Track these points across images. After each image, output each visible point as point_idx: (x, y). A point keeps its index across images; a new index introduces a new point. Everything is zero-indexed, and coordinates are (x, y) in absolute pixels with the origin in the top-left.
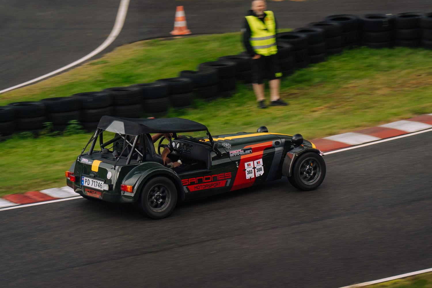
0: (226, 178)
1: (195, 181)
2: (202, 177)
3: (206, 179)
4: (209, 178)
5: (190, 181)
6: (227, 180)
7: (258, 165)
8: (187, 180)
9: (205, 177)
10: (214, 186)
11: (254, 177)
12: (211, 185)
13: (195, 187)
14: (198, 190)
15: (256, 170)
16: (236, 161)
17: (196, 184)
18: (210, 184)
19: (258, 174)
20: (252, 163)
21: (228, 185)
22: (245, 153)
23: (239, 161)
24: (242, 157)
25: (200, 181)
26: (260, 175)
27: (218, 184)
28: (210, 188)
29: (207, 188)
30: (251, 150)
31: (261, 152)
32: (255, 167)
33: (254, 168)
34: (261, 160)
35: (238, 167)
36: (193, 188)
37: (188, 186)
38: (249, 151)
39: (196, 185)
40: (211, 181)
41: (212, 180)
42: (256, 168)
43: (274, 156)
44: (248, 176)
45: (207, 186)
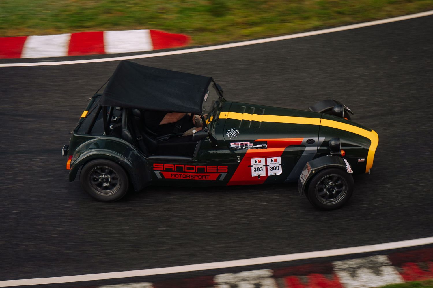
0: (218, 171)
1: (173, 168)
2: (183, 166)
3: (188, 168)
4: (193, 169)
5: (165, 167)
6: (221, 174)
7: (272, 163)
8: (163, 165)
9: (186, 166)
10: (199, 178)
11: (264, 175)
12: (195, 177)
13: (172, 174)
14: (175, 178)
15: (269, 168)
16: (238, 154)
17: (174, 171)
18: (193, 175)
19: (271, 173)
20: (263, 160)
21: (222, 178)
22: (255, 147)
23: (243, 155)
24: (249, 151)
25: (180, 170)
26: (276, 174)
27: (205, 177)
28: (192, 179)
29: (188, 178)
30: (266, 145)
31: (282, 149)
32: (268, 164)
33: (266, 166)
34: (279, 159)
35: (239, 162)
36: (168, 175)
37: (163, 172)
38: (262, 146)
39: (173, 173)
40: (195, 173)
41: (197, 172)
42: (268, 166)
43: (301, 155)
44: (254, 174)
45: (189, 177)
